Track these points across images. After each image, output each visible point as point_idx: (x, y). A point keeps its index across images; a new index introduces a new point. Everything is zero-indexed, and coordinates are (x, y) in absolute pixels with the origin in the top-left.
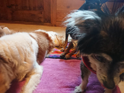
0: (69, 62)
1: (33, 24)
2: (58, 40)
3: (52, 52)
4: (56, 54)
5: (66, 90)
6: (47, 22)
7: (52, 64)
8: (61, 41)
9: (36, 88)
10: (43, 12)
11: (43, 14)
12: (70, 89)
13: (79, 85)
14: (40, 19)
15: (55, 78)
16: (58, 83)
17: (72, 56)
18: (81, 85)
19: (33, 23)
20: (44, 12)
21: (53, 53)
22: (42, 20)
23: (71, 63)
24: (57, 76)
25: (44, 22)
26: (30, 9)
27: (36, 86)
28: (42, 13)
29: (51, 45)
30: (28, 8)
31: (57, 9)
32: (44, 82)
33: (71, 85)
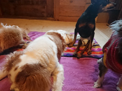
0: (82, 60)
2: (68, 38)
3: (65, 50)
4: (69, 53)
5: (87, 86)
6: (50, 17)
7: (69, 63)
8: (71, 39)
9: (63, 85)
10: (46, 7)
11: (46, 9)
12: (90, 84)
13: (96, 81)
14: (43, 13)
15: (75, 76)
16: (79, 80)
17: (83, 54)
18: (97, 81)
21: (66, 52)
22: (45, 15)
23: (84, 61)
24: (77, 74)
25: (47, 17)
26: (33, 4)
27: (63, 83)
28: (44, 8)
29: (64, 44)
30: (31, 3)
31: (60, 4)
32: (67, 79)
33: (90, 81)
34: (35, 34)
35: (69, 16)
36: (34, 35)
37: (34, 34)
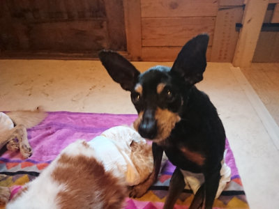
1: (84, 56)
6: (119, 49)
10: (105, 24)
11: (105, 28)
14: (99, 42)
19: (82, 55)
20: (108, 23)
26: (71, 18)
28: (102, 27)
30: (66, 17)
31: (143, 15)
34: (53, 128)
35: (169, 47)
36: (49, 134)
37: (50, 131)
